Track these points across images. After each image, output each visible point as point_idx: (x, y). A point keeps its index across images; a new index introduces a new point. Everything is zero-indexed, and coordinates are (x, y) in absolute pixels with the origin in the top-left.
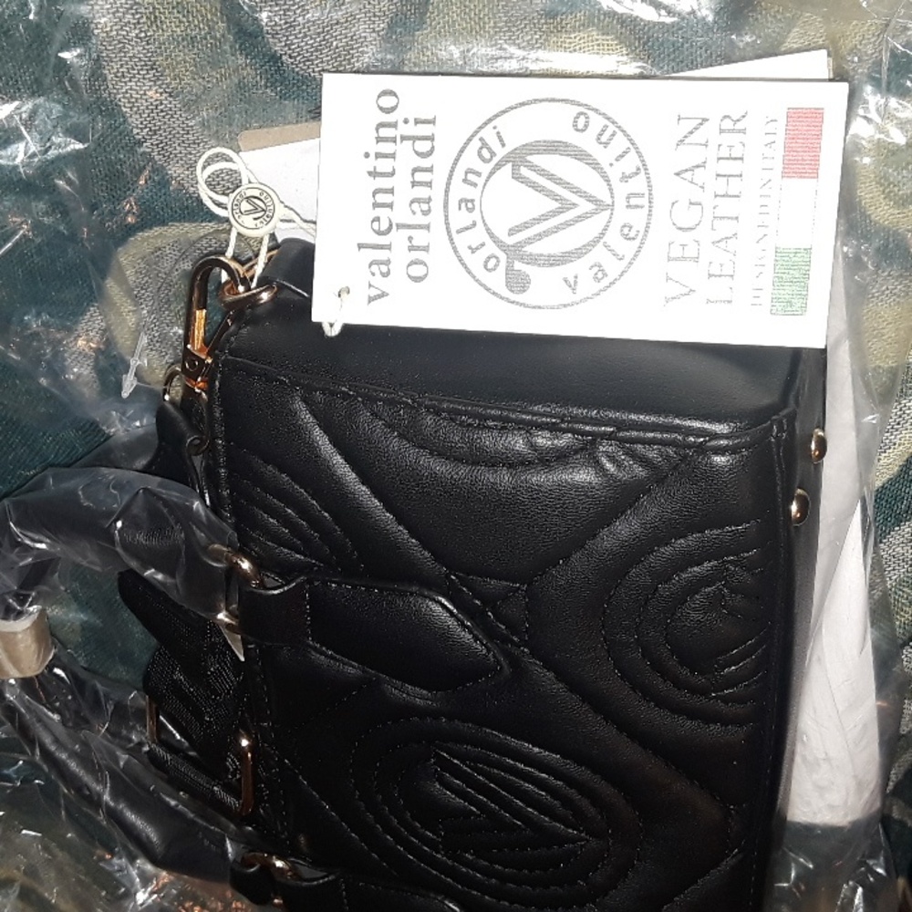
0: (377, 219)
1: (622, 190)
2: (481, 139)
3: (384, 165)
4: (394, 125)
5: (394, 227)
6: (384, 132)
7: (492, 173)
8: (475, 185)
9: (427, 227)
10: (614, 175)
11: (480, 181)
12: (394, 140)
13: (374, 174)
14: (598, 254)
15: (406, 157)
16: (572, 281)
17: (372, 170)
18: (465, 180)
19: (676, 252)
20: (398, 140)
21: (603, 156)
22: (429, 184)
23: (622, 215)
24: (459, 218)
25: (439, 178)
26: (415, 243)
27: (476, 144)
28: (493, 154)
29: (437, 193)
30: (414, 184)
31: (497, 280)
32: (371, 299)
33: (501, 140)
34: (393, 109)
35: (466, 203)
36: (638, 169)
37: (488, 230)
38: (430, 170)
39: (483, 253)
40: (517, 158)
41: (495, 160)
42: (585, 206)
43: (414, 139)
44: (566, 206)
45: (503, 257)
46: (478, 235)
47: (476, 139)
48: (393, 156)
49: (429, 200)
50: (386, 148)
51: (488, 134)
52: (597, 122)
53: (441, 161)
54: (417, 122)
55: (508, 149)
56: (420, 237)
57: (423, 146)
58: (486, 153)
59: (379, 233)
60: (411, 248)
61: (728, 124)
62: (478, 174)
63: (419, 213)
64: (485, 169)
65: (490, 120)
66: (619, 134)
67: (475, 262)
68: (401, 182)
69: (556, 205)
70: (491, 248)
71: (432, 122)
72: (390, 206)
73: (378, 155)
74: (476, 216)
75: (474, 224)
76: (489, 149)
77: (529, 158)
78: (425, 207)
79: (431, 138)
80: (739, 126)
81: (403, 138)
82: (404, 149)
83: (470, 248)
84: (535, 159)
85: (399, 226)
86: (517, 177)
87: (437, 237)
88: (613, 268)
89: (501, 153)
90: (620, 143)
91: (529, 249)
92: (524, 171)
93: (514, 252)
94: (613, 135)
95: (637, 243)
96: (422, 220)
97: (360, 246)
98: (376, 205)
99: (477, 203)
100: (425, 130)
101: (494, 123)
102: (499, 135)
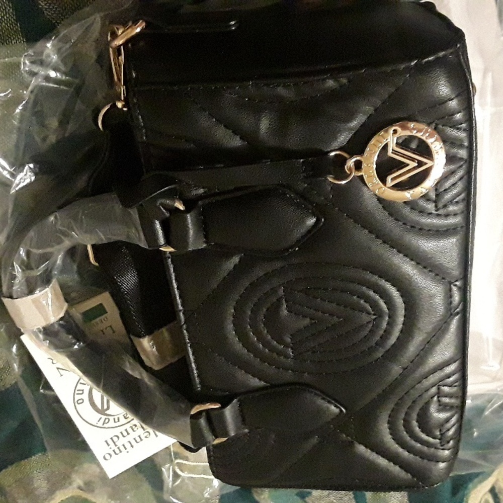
0: (146, 437)
3: (127, 446)
4: (114, 451)
5: (145, 431)
6: (117, 451)
11: (116, 417)
12: (118, 448)
13: (132, 446)
15: (122, 441)
20: (117, 447)
22: (126, 430)
25: (122, 429)
27: (105, 425)
28: (106, 419)
29: (127, 426)
30: (128, 434)
34: (109, 454)
38: (121, 433)
40: (102, 411)
43: (114, 443)
47: (103, 426)
48: (124, 445)
49: (131, 427)
50: (122, 448)
52: (77, 397)
53: (117, 431)
54: (108, 445)
57: (115, 439)
58: (107, 421)
59: (149, 434)
62: (114, 419)
64: (111, 418)
66: (77, 389)
68: (129, 438)
71: (106, 441)
72: (139, 436)
73: (126, 449)
76: (105, 421)
78: (134, 427)
79: (112, 438)
81: (116, 446)
82: (119, 444)
84: (100, 407)
86: (108, 408)
89: (104, 417)
90: (80, 387)
92: (105, 407)
94: (78, 390)
96: (138, 425)
98: (141, 440)
100: (110, 442)
101: (96, 425)
102: (99, 421)
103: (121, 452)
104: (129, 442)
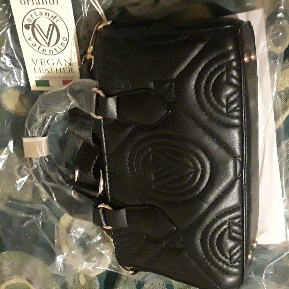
1: (53, 48)
2: (56, 16)
8: (46, 15)
9: (33, 4)
10: (55, 47)
14: (38, 45)
16: (31, 39)
18: (46, 13)
19: (43, 61)
21: (59, 45)
23: (48, 49)
24: (37, 12)
26: (29, 1)
31: (26, 22)
33: (57, 21)
35: (41, 14)
36: (58, 52)
37: (37, 19)
39: (31, 18)
41: (52, 20)
42: (47, 41)
44: (47, 37)
45: (31, 23)
61: (70, 69)
63: (36, 2)
65: (61, 18)
67: (28, 16)
69: (46, 35)
70: (33, 20)
74: (39, 16)
75: (37, 16)
80: (70, 72)
83: (32, 15)
87: (32, 7)
88: (36, 48)
91: (35, 29)
93: (33, 25)
95: (43, 53)
99: (42, 16)
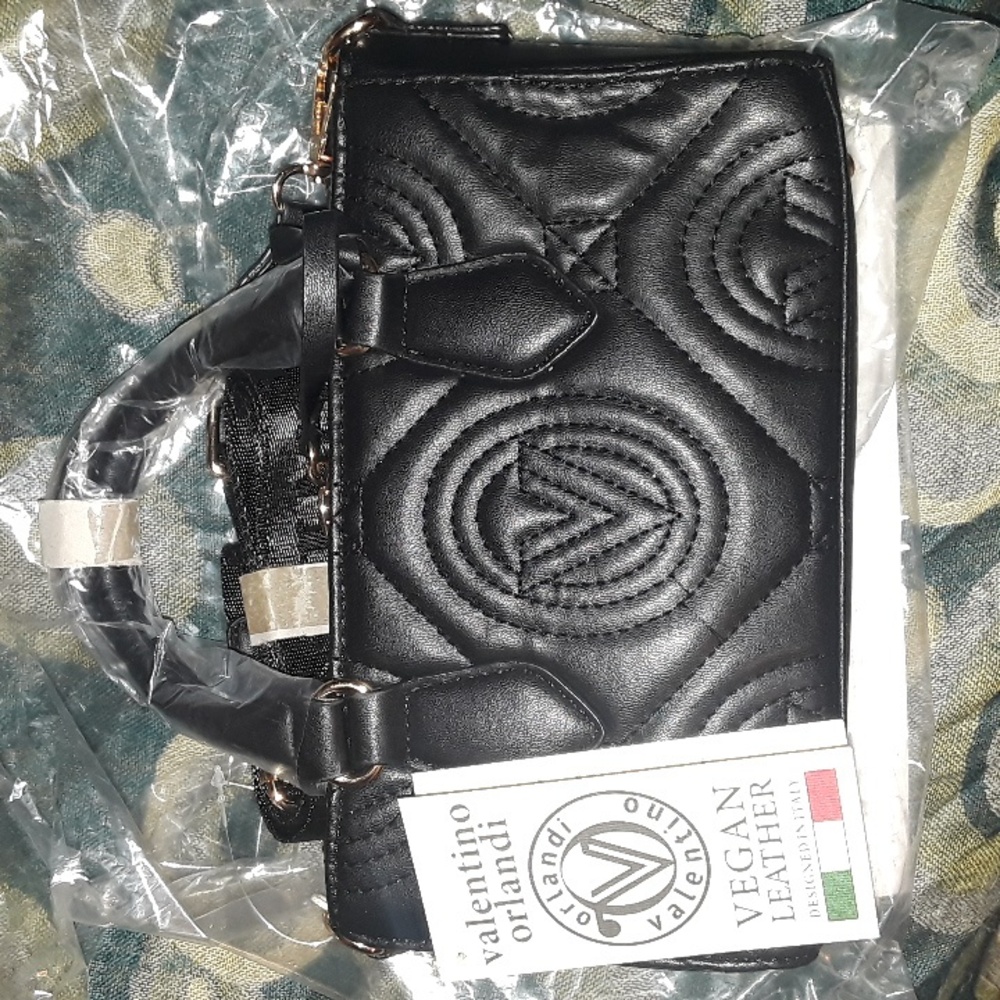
0: (476, 902)
1: (679, 850)
2: (549, 830)
3: (471, 860)
4: (471, 830)
5: (493, 906)
6: (464, 836)
7: (565, 853)
8: (554, 864)
9: (521, 901)
10: (670, 838)
11: (557, 860)
12: (473, 841)
13: (464, 869)
14: (672, 898)
15: (488, 853)
16: (655, 921)
17: (461, 866)
18: (544, 862)
19: (738, 887)
20: (478, 840)
21: (658, 827)
22: (513, 870)
23: (684, 867)
24: (547, 890)
25: (521, 863)
26: (514, 914)
27: (545, 834)
28: (562, 839)
29: (522, 875)
30: (501, 871)
31: (592, 929)
32: (489, 961)
33: (565, 827)
34: (466, 819)
35: (552, 879)
36: (689, 831)
37: (572, 894)
38: (511, 859)
39: (574, 913)
40: (585, 839)
41: (565, 843)
42: (651, 865)
43: (492, 837)
44: (635, 866)
45: (592, 913)
46: (566, 900)
47: (545, 829)
48: (476, 853)
50: (470, 847)
51: (554, 825)
52: (645, 802)
53: (519, 851)
55: (575, 832)
56: (517, 910)
57: (501, 842)
58: (556, 840)
59: (481, 911)
60: (512, 919)
61: (756, 790)
62: (553, 855)
63: (511, 892)
64: (559, 851)
65: (554, 814)
66: (667, 809)
67: (570, 920)
68: (489, 870)
69: (626, 868)
70: (580, 908)
71: (502, 823)
72: (485, 890)
73: (464, 854)
74: (560, 886)
75: (560, 893)
76: (558, 837)
77: (593, 837)
78: (514, 888)
79: (505, 835)
80: (765, 790)
81: (482, 838)
82: (484, 846)
83: (562, 910)
84: (597, 837)
85: (496, 905)
86: (586, 851)
87: (531, 907)
88: (688, 906)
89: (568, 838)
90: (669, 815)
92: (592, 847)
93: (600, 908)
94: (661, 810)
95: (703, 884)
96: (517, 897)
97: (469, 924)
98: (473, 891)
99: (558, 877)
100: (498, 830)
101: (557, 816)
102: (563, 824)
103: (461, 842)
104: (479, 867)
